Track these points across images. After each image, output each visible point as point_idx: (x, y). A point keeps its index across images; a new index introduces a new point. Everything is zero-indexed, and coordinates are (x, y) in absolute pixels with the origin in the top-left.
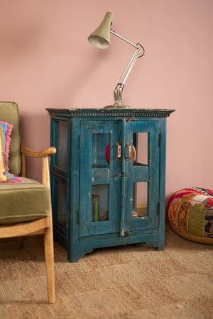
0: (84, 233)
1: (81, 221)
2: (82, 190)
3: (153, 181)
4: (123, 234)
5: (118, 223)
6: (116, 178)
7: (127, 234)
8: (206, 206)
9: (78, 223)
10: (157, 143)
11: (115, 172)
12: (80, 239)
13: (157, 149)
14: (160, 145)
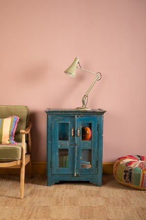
0: (54, 172)
1: (53, 166)
2: (53, 150)
3: (94, 149)
4: (75, 175)
5: (73, 169)
6: (72, 146)
7: (78, 176)
8: (126, 165)
9: (51, 167)
10: (97, 129)
11: (71, 143)
12: (52, 175)
13: (97, 132)
14: (98, 130)
